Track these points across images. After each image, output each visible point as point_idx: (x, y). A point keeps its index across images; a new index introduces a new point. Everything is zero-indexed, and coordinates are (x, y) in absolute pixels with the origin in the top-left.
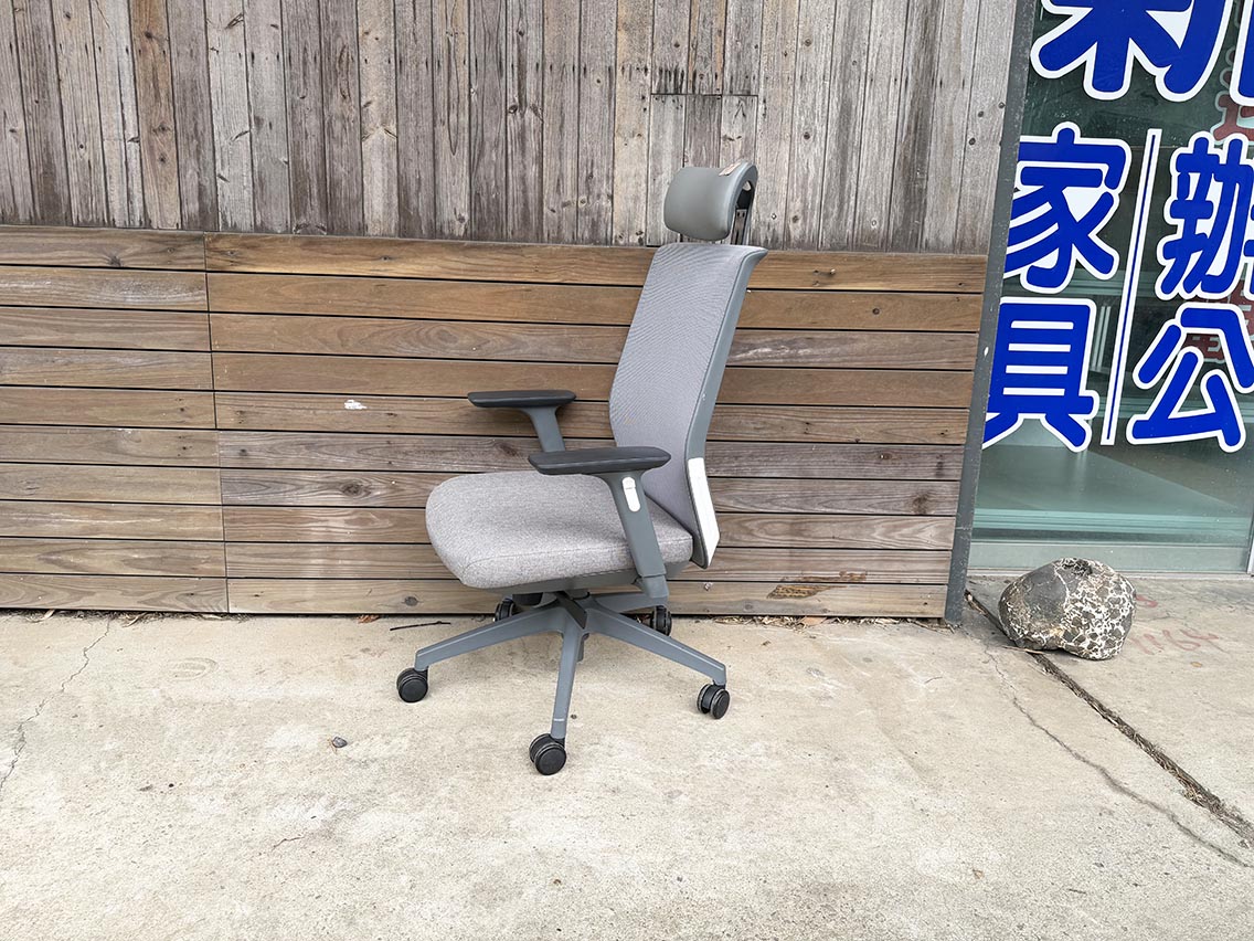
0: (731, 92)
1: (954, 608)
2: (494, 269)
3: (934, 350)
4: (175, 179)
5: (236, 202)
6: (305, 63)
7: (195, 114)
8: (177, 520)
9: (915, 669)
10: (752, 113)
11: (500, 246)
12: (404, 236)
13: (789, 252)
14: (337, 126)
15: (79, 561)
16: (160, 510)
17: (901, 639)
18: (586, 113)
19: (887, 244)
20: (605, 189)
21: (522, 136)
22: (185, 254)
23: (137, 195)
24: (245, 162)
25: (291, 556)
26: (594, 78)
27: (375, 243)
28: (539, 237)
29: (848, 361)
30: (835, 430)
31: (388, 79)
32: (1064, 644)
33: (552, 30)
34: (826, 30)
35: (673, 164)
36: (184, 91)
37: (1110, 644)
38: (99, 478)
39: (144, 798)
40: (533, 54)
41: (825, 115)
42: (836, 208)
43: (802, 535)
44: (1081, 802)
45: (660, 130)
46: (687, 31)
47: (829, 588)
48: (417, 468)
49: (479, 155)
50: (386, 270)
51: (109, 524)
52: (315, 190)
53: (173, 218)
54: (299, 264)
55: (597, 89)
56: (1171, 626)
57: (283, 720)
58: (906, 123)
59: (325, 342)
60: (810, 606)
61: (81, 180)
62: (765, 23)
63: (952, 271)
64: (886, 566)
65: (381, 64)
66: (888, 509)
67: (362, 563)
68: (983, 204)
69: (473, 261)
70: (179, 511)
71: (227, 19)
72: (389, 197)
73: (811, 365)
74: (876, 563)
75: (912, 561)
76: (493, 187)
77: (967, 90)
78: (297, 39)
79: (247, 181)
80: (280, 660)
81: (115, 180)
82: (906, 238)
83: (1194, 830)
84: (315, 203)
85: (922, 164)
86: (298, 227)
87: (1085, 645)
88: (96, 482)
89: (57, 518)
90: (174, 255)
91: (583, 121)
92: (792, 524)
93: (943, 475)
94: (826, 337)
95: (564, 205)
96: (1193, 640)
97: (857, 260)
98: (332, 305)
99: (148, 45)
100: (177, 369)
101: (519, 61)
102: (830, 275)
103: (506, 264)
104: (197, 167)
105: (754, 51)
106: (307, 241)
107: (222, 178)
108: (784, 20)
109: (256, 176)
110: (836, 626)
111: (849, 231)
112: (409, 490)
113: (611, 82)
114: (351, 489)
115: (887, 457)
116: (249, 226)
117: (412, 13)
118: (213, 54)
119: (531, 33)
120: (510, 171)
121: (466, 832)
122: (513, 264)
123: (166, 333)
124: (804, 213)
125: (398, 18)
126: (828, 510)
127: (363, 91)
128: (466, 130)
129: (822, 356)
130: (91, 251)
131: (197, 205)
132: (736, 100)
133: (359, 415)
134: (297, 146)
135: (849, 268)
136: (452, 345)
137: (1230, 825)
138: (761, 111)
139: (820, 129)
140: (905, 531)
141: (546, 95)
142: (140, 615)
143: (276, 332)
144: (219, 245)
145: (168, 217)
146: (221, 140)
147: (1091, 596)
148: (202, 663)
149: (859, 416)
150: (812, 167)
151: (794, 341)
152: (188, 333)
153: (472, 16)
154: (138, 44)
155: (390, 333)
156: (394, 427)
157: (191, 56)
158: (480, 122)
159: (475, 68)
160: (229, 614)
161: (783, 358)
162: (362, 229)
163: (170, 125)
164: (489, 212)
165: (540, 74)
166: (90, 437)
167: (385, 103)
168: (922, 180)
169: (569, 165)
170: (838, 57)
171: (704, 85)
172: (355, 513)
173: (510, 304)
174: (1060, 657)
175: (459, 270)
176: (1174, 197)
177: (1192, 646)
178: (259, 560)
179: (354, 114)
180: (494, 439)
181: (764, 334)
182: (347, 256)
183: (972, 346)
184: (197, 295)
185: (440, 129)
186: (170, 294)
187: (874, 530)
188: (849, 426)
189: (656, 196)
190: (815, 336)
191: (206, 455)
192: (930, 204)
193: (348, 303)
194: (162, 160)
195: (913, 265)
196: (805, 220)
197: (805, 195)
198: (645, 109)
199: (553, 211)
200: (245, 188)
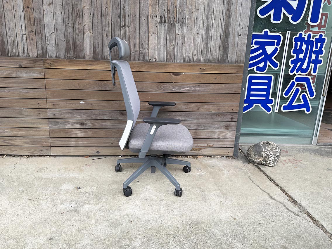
0: (178, 22)
1: (236, 153)
3: (230, 88)
4: (36, 45)
5: (51, 50)
6: (69, 14)
7: (40, 28)
8: (38, 132)
9: (225, 169)
10: (184, 28)
12: (95, 59)
13: (193, 63)
14: (77, 31)
15: (13, 142)
16: (33, 129)
17: (222, 161)
18: (141, 28)
19: (218, 61)
20: (146, 47)
21: (125, 33)
22: (38, 64)
23: (26, 49)
24: (53, 40)
25: (67, 141)
26: (143, 18)
27: (87, 61)
28: (130, 59)
29: (208, 91)
30: (206, 109)
31: (90, 19)
32: (263, 162)
33: (132, 6)
34: (203, 7)
35: (164, 41)
36: (38, 22)
37: (274, 162)
38: (17, 121)
39: (29, 202)
40: (127, 13)
41: (202, 28)
42: (205, 52)
43: (197, 135)
44: (262, 202)
45: (160, 32)
46: (167, 6)
47: (204, 149)
48: (99, 118)
50: (90, 68)
51: (20, 133)
52: (72, 47)
53: (35, 55)
54: (68, 66)
55: (144, 21)
56: (291, 158)
57: (65, 183)
58: (223, 30)
59: (75, 86)
60: (199, 153)
61: (11, 45)
62: (187, 4)
63: (235, 68)
64: (219, 143)
65: (88, 15)
66: (219, 129)
67: (85, 143)
68: (243, 51)
70: (38, 129)
71: (48, 3)
72: (91, 49)
73: (199, 92)
74: (216, 142)
75: (224, 142)
77: (239, 22)
78: (67, 8)
79: (54, 45)
80: (64, 167)
81: (20, 45)
82: (223, 59)
83: (289, 208)
84: (72, 50)
85: (228, 41)
86: (67, 57)
87: (268, 163)
88: (17, 122)
89: (7, 131)
90: (35, 64)
91: (140, 30)
92: (195, 132)
93: (232, 120)
94: (203, 85)
95: (136, 51)
96: (296, 161)
97: (211, 65)
98: (77, 77)
99: (28, 10)
100: (37, 93)
101: (124, 14)
102: (204, 69)
104: (41, 41)
105: (184, 12)
106: (70, 60)
107: (48, 44)
108: (192, 4)
109: (56, 44)
110: (206, 158)
111: (209, 58)
112: (97, 124)
113: (148, 20)
114: (82, 124)
115: (219, 115)
116: (55, 57)
117: (96, 2)
118: (45, 12)
119: (127, 7)
121: (109, 210)
123: (34, 84)
124: (197, 54)
125: (92, 3)
126: (204, 129)
127: (84, 22)
128: (111, 32)
129: (203, 90)
130: (14, 63)
131: (41, 51)
132: (180, 24)
133: (84, 105)
134: (67, 36)
135: (209, 68)
136: (108, 87)
137: (298, 207)
138: (186, 27)
139: (201, 32)
140: (223, 134)
141: (131, 23)
142: (29, 156)
143: (62, 84)
144: (47, 61)
145: (34, 54)
146: (47, 34)
147: (269, 150)
148: (44, 168)
149: (212, 105)
150: (199, 42)
151: (195, 86)
152: (40, 84)
153: (112, 3)
154: (25, 10)
155: (91, 84)
156: (93, 108)
157: (39, 12)
158: (114, 30)
159: (113, 16)
160: (51, 156)
161: (192, 90)
162: (84, 57)
163: (34, 30)
164: (117, 53)
165: (129, 18)
166: (15, 111)
167: (89, 25)
168: (227, 45)
169: (137, 41)
170: (206, 13)
171: (171, 21)
172: (83, 130)
174: (262, 166)
176: (293, 48)
177: (295, 163)
178: (59, 142)
179: (81, 28)
180: (119, 111)
181: (187, 84)
182: (80, 64)
183: (240, 87)
184: (42, 74)
185: (104, 31)
186: (35, 74)
187: (215, 134)
188: (209, 108)
189: (160, 49)
190: (200, 85)
191: (45, 115)
192: (229, 51)
193: (80, 76)
194: (32, 40)
195: (225, 67)
196: (197, 55)
197: (197, 49)
198: (156, 27)
199: (133, 53)
200: (53, 47)
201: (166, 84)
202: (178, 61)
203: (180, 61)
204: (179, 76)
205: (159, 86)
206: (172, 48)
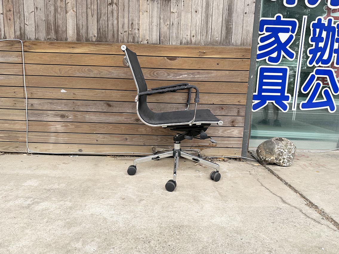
1: (244, 155)
2: (104, 50)
3: (236, 76)
4: (13, 25)
5: (31, 32)
7: (19, 6)
8: (13, 125)
9: (229, 171)
10: (180, 5)
11: (106, 44)
12: (78, 41)
13: (191, 46)
14: (59, 10)
16: (8, 122)
18: (131, 5)
19: (221, 44)
21: (112, 12)
22: (15, 47)
23: (3, 30)
24: (33, 20)
25: (45, 136)
27: (70, 43)
28: (117, 41)
29: (209, 79)
30: (207, 100)
32: (275, 161)
35: (157, 20)
37: (288, 161)
41: (202, 5)
42: (206, 33)
45: (153, 10)
47: (206, 149)
48: (82, 110)
49: (100, 17)
50: (72, 51)
52: (53, 28)
53: (13, 36)
54: (48, 49)
56: (312, 162)
59: (55, 72)
63: (241, 52)
64: (223, 142)
67: (66, 138)
68: (249, 32)
69: (98, 48)
70: (14, 122)
72: (74, 30)
73: (199, 80)
74: (220, 141)
75: (230, 141)
76: (104, 26)
79: (33, 25)
82: (227, 41)
83: (307, 215)
84: (53, 32)
85: (231, 20)
86: (48, 39)
87: (281, 162)
90: (12, 47)
91: (130, 7)
93: (239, 114)
94: (203, 72)
95: (125, 32)
97: (212, 48)
98: (57, 62)
100: (14, 81)
102: (204, 53)
103: (108, 49)
104: (19, 22)
106: (51, 42)
107: (26, 24)
109: (36, 24)
111: (209, 40)
112: (79, 117)
114: (63, 116)
115: (222, 108)
116: (34, 39)
120: (109, 22)
122: (110, 49)
123: (10, 70)
124: (196, 35)
128: (96, 11)
129: (203, 78)
131: (19, 32)
132: (175, 1)
133: (65, 94)
134: (48, 15)
135: (210, 51)
136: (92, 73)
138: (182, 5)
139: (200, 10)
140: (228, 131)
142: (2, 153)
143: (41, 69)
144: (25, 44)
145: (11, 37)
146: (26, 14)
147: (283, 147)
149: (213, 96)
151: (194, 73)
152: (15, 70)
155: (74, 70)
156: (75, 98)
158: (100, 8)
160: (28, 153)
161: (191, 78)
162: (66, 39)
163: (12, 10)
164: (103, 34)
167: (73, 3)
168: (231, 25)
169: (126, 21)
172: (64, 123)
173: (109, 61)
175: (94, 51)
176: (312, 36)
177: (318, 167)
178: (36, 137)
179: (64, 6)
180: (105, 102)
181: (185, 71)
182: (62, 47)
183: (247, 75)
184: (19, 59)
185: (89, 10)
186: (11, 58)
187: (219, 131)
188: (210, 99)
189: (152, 29)
190: (200, 71)
191: (21, 106)
192: (233, 32)
193: (62, 61)
194: (10, 20)
195: (228, 50)
196: (196, 37)
197: (196, 29)
198: (148, 4)
199: (122, 33)
200: (33, 27)
201: (159, 71)
202: (174, 44)
203: (176, 43)
204: (175, 61)
205: (152, 73)
206: (166, 28)
